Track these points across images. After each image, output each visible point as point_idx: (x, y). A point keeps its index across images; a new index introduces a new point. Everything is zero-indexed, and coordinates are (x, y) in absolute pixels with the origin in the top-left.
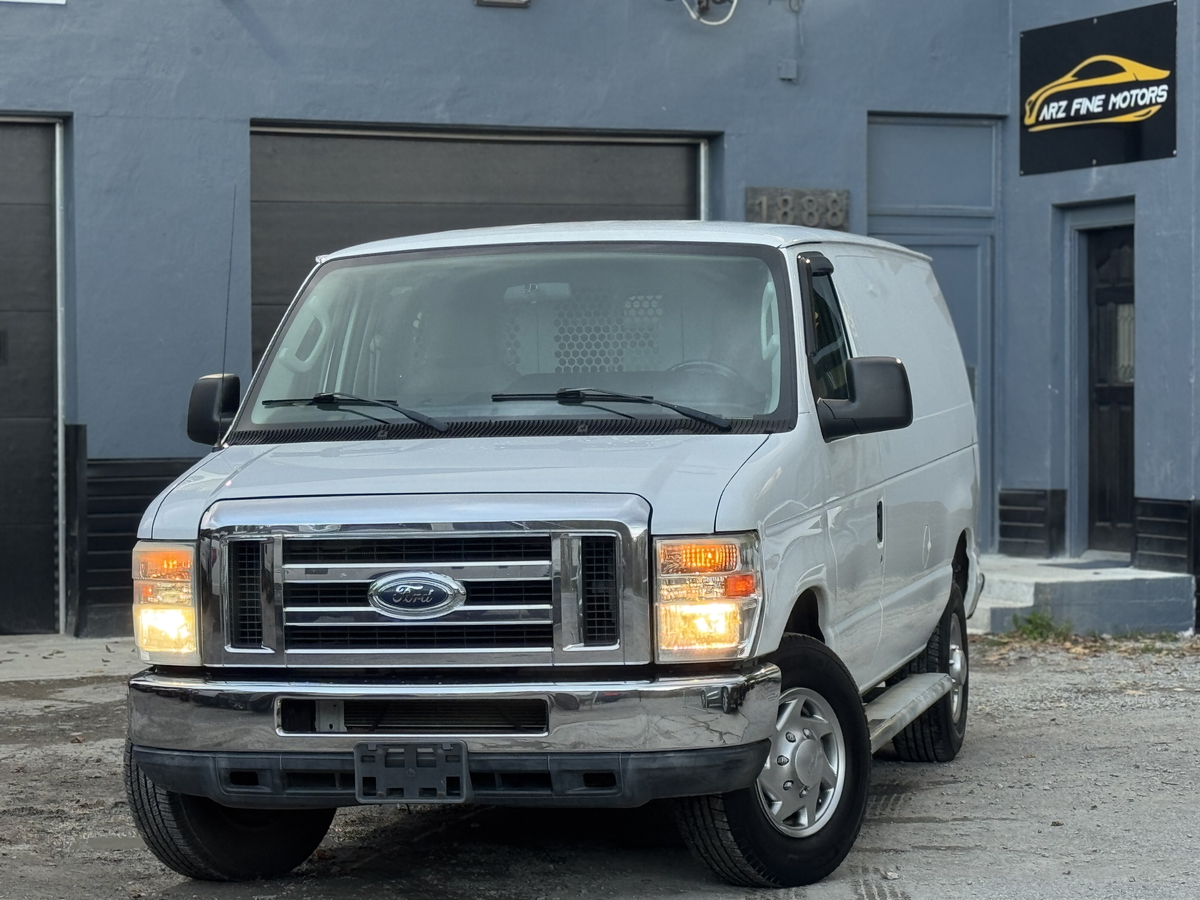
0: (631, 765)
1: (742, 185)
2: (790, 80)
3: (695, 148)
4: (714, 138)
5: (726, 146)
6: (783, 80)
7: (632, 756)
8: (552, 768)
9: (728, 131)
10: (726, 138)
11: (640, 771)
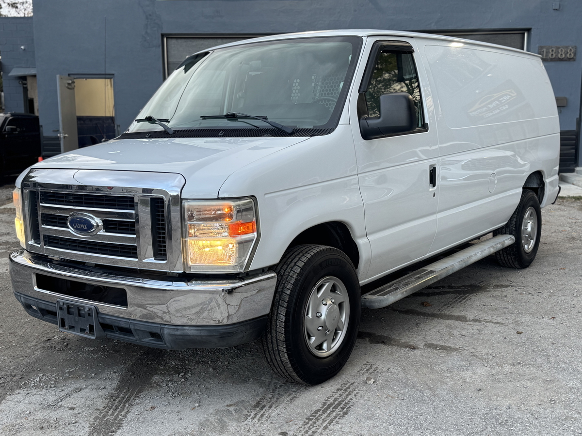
0: (166, 332)
1: (538, 45)
2: (556, 9)
3: (524, 34)
4: (529, 30)
5: (532, 33)
6: (554, 9)
7: (166, 326)
8: (132, 327)
9: (533, 27)
10: (532, 30)
11: (171, 335)
